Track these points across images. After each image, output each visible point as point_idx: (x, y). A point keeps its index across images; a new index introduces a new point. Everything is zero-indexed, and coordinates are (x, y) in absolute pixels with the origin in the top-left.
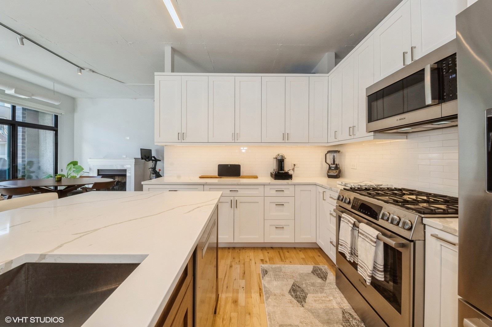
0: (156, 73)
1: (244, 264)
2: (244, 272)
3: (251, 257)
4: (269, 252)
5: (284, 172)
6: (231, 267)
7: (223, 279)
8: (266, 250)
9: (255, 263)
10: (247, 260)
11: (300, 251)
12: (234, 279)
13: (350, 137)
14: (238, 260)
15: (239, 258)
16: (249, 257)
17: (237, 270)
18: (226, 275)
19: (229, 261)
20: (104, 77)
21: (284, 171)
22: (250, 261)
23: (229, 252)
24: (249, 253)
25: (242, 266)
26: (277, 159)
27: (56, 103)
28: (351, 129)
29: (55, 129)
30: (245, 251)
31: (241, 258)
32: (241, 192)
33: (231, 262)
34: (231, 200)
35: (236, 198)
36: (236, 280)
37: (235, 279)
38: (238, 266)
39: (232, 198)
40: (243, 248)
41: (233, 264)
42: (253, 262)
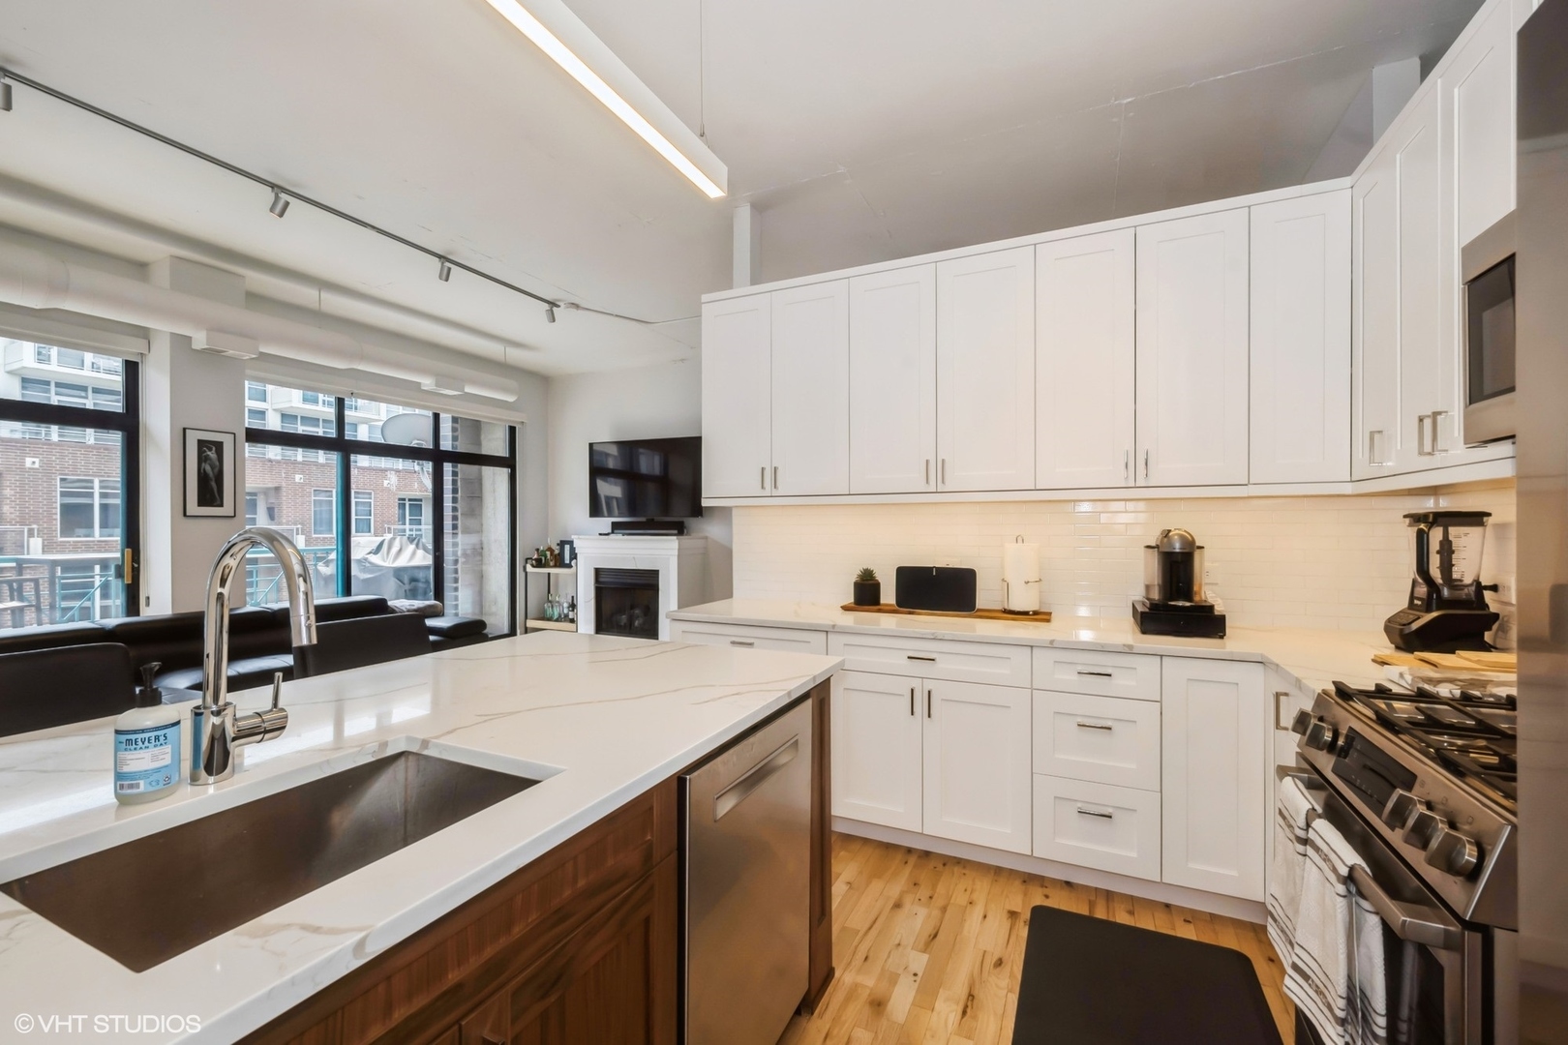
0: (705, 298)
1: (944, 909)
2: (934, 932)
3: (975, 896)
4: (1050, 895)
5: (1188, 604)
6: (898, 905)
7: (861, 934)
8: (1042, 886)
9: (985, 917)
10: (960, 898)
11: (1185, 921)
12: (897, 942)
13: (1425, 462)
14: (929, 894)
15: (934, 887)
16: (968, 892)
17: (916, 919)
18: (875, 927)
19: (895, 890)
20: (595, 313)
21: (1190, 599)
22: (966, 907)
23: (906, 863)
24: (974, 880)
25: (936, 913)
26: (1160, 553)
27: (511, 399)
28: (1428, 423)
29: (509, 462)
30: (964, 871)
31: (941, 889)
32: (946, 665)
33: (902, 894)
34: (912, 690)
35: (929, 685)
36: (901, 949)
37: (899, 945)
38: (922, 912)
39: (916, 684)
40: (959, 862)
41: (908, 900)
42: (978, 911)
